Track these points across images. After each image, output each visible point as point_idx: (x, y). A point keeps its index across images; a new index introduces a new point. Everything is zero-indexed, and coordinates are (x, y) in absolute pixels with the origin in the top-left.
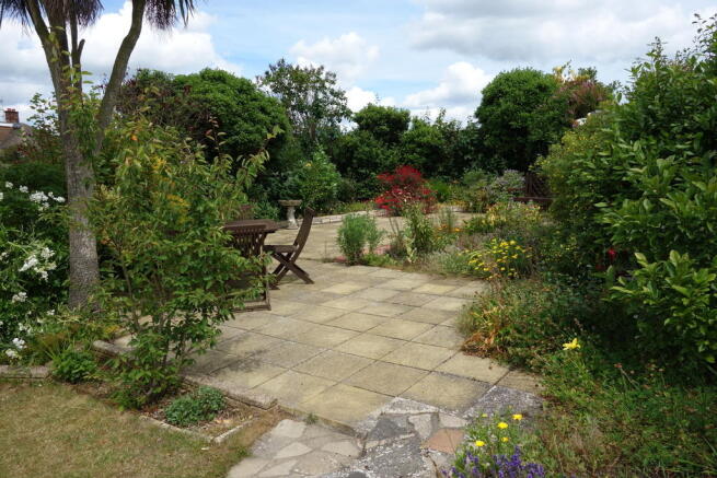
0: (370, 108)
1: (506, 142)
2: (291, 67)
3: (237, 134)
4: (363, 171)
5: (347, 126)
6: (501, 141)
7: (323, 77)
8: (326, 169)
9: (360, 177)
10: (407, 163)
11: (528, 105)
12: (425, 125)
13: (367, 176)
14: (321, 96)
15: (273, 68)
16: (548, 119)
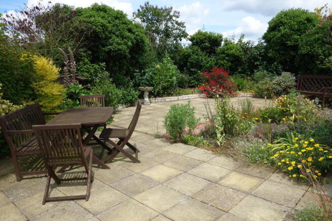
0: (199, 33)
1: (283, 54)
2: (153, 7)
3: (111, 44)
4: (193, 70)
5: (185, 43)
6: (280, 53)
7: (172, 14)
8: (169, 69)
9: (191, 73)
10: (220, 66)
11: (299, 31)
12: (231, 43)
13: (196, 73)
14: (170, 24)
15: (142, 8)
16: (314, 39)
